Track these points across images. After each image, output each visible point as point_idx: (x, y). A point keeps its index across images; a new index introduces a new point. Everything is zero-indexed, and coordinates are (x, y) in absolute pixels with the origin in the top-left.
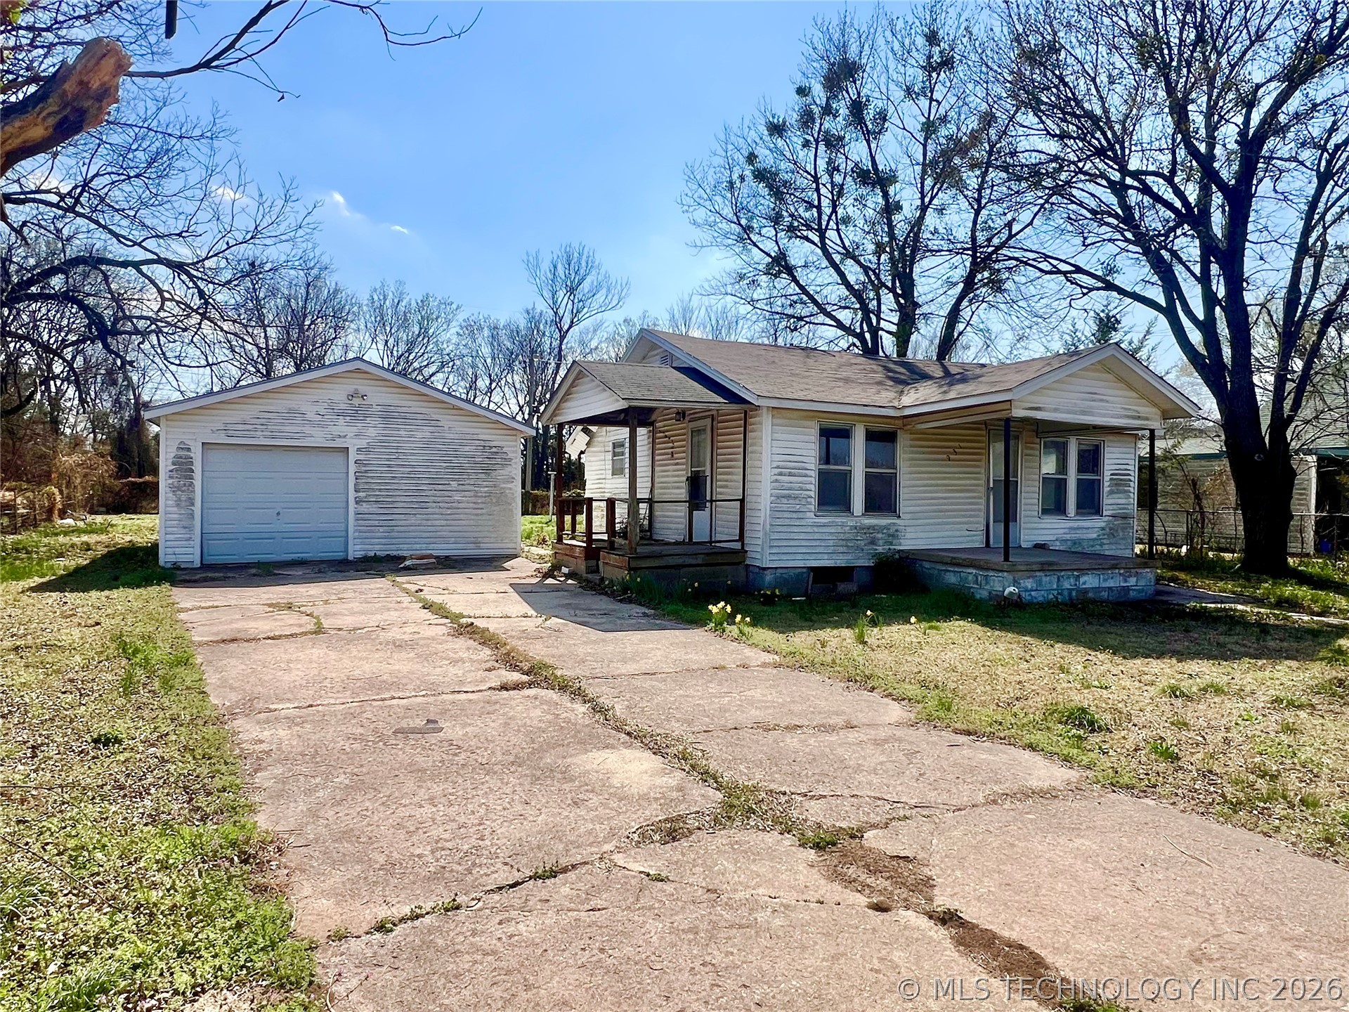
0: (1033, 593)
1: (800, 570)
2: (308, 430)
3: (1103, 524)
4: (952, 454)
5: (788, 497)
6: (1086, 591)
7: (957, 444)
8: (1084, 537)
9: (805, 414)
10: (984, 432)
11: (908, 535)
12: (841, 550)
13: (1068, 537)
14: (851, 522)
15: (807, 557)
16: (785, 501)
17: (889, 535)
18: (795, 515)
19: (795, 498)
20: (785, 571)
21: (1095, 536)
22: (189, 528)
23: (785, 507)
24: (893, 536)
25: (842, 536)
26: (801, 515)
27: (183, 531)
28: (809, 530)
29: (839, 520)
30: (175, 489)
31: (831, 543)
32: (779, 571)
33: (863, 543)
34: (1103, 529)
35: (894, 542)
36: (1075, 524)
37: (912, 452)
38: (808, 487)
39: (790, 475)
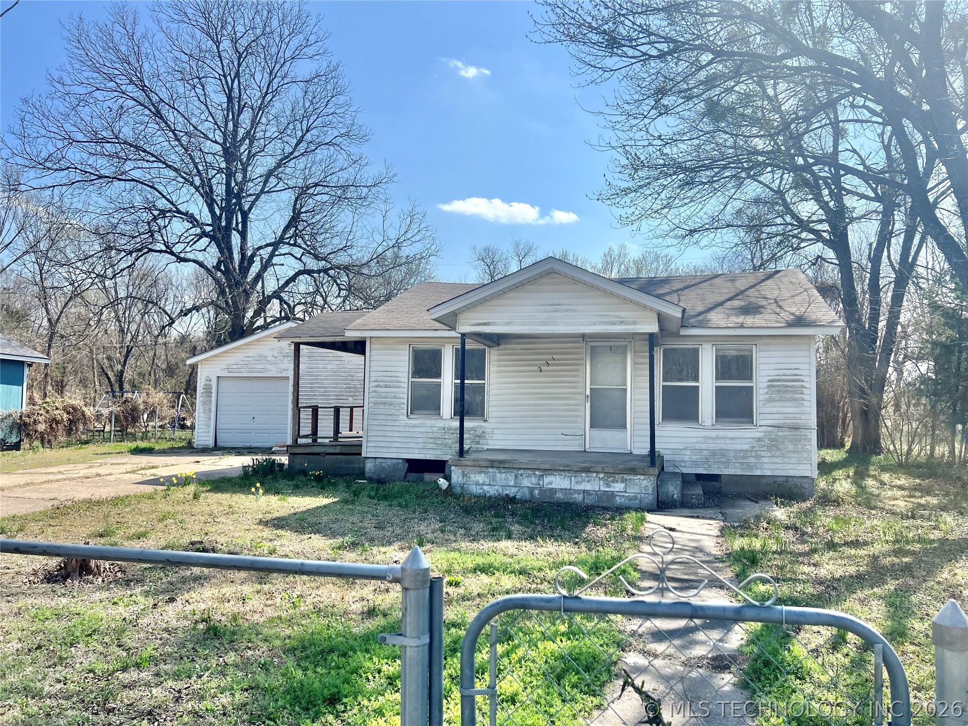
0: (486, 488)
1: (396, 461)
2: (268, 367)
3: (761, 435)
4: (543, 365)
5: (384, 403)
6: (553, 491)
7: (550, 357)
8: (729, 447)
9: (398, 340)
10: (582, 344)
11: (495, 437)
12: (430, 446)
13: (704, 446)
14: (440, 424)
15: (400, 450)
16: (382, 407)
17: (476, 436)
18: (389, 418)
19: (391, 404)
20: (384, 461)
21: (747, 447)
22: (208, 425)
23: (382, 411)
24: (480, 437)
25: (430, 435)
26: (395, 418)
27: (206, 427)
28: (402, 429)
29: (428, 422)
30: (204, 403)
31: (421, 440)
32: (378, 460)
33: (450, 442)
34: (759, 440)
35: (481, 442)
36: (713, 434)
37: (500, 366)
38: (402, 396)
39: (386, 386)
